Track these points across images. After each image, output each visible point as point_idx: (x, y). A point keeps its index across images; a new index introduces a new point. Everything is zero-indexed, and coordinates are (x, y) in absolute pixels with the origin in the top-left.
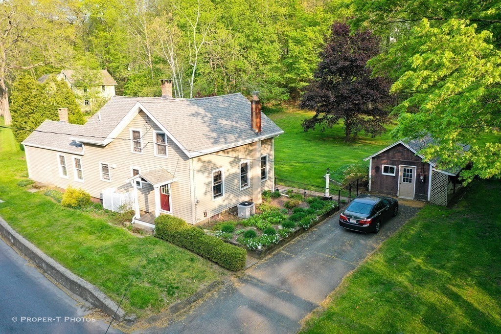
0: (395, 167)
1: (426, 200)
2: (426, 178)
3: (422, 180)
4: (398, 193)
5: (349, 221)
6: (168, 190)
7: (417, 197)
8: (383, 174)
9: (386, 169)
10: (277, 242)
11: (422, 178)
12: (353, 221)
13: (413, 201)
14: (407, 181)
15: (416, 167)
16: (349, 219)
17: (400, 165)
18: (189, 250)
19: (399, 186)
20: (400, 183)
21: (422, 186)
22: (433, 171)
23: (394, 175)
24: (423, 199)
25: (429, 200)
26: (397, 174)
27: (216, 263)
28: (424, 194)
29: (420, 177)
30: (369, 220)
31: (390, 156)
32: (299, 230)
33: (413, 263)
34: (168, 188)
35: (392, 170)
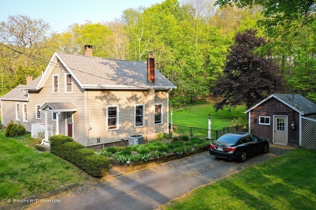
0: (269, 117)
1: (298, 145)
2: (297, 126)
3: (293, 127)
4: (273, 140)
5: (217, 149)
6: (71, 120)
7: (290, 143)
8: (260, 123)
9: (262, 120)
10: (146, 159)
11: (292, 125)
12: (220, 149)
13: (286, 146)
14: (281, 130)
15: (287, 116)
16: (217, 147)
17: (274, 116)
18: (69, 161)
19: (273, 134)
20: (275, 132)
21: (293, 133)
22: (303, 119)
23: (269, 124)
24: (296, 144)
25: (300, 145)
26: (272, 123)
27: (85, 170)
28: (296, 140)
29: (291, 125)
30: (234, 148)
31: (265, 108)
32: (172, 155)
33: (270, 183)
34: (71, 118)
35: (267, 121)
